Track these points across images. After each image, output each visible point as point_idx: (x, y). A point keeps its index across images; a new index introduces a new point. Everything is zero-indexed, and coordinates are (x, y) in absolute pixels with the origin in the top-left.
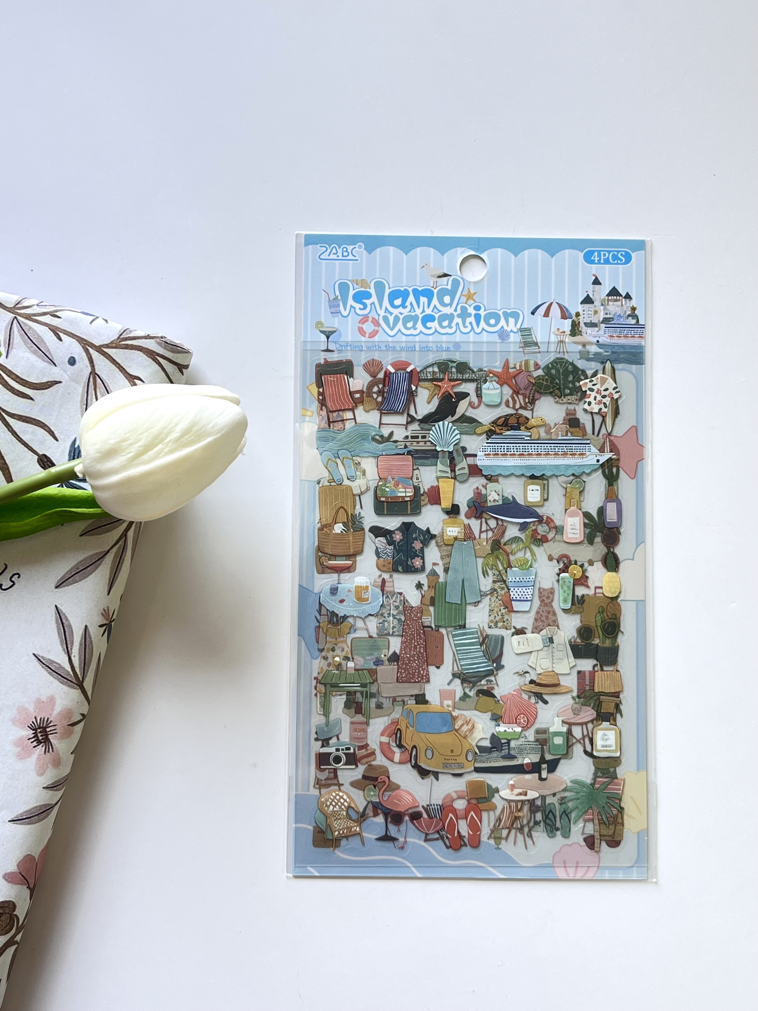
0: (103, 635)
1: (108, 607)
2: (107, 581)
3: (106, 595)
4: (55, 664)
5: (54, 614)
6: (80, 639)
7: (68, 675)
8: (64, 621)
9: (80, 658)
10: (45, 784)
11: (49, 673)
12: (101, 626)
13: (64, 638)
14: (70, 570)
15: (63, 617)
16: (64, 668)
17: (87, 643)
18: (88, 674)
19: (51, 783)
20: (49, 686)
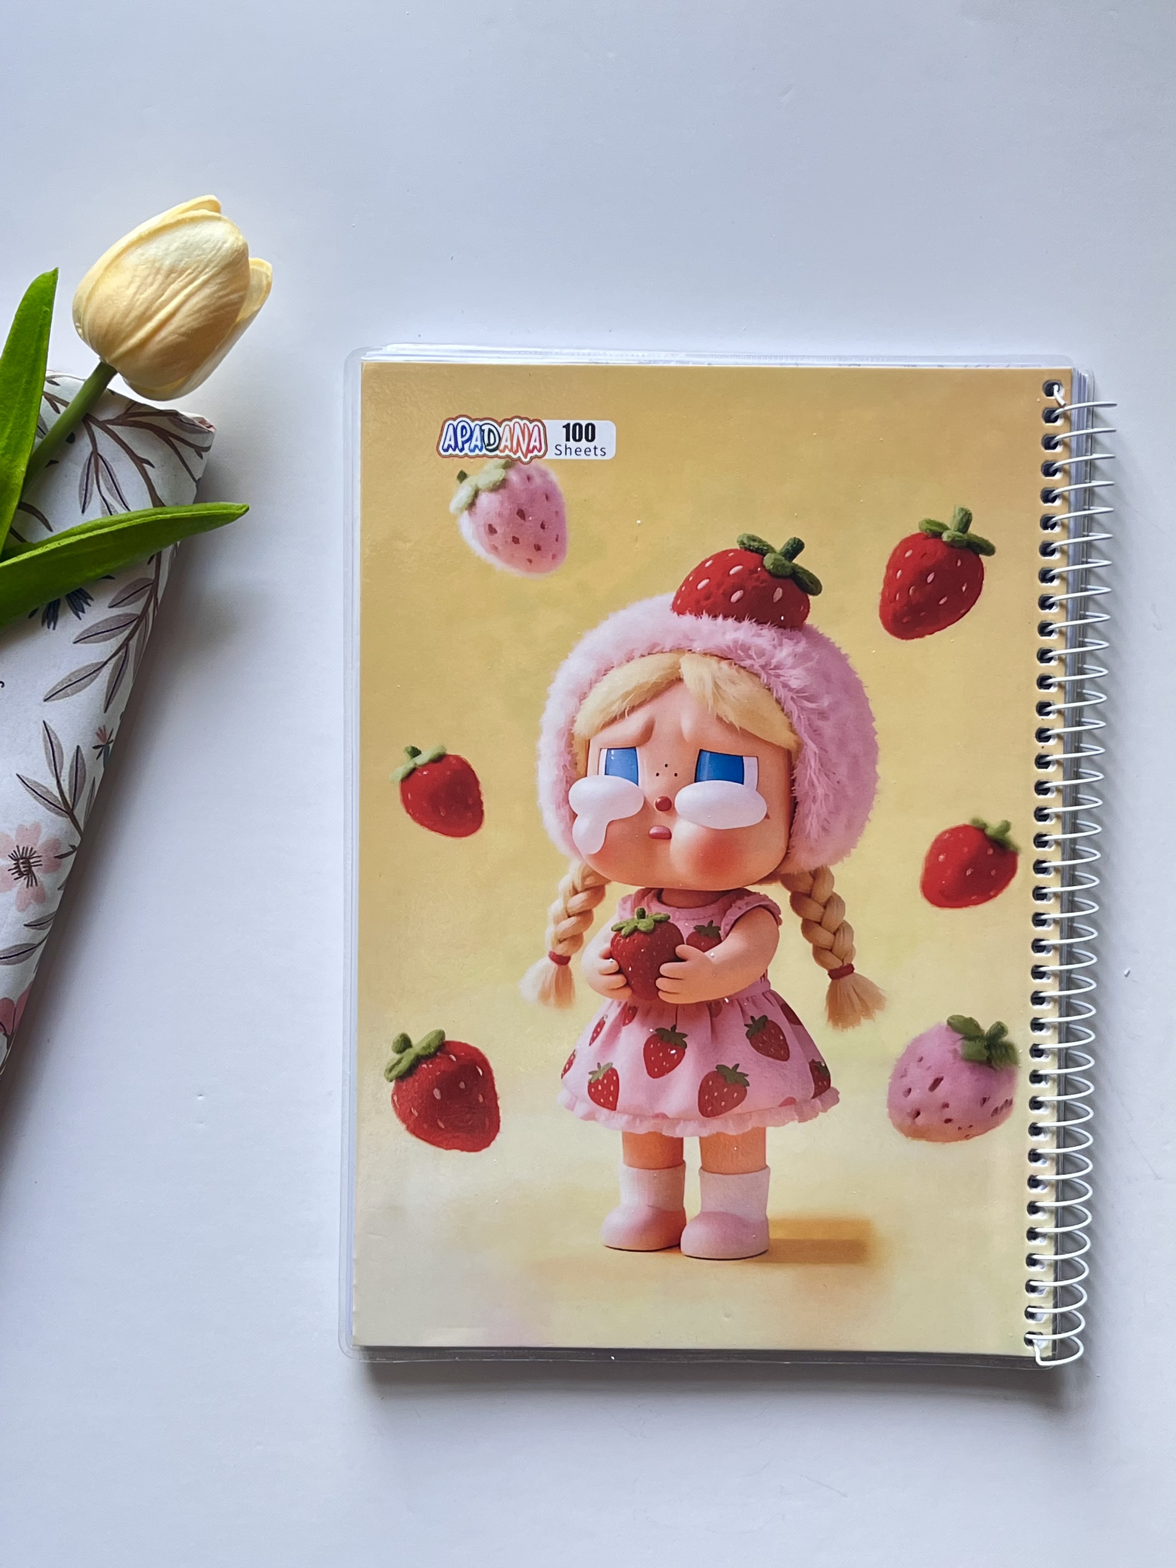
0: (97, 758)
1: (104, 726)
2: (105, 696)
3: (103, 711)
4: (41, 788)
5: (41, 731)
6: (71, 761)
7: (55, 801)
8: (53, 740)
9: (70, 782)
10: (27, 921)
11: (35, 797)
12: (96, 747)
13: (52, 758)
14: (62, 681)
15: (51, 734)
16: (52, 793)
17: (78, 766)
18: (79, 803)
19: (32, 920)
20: (34, 813)
